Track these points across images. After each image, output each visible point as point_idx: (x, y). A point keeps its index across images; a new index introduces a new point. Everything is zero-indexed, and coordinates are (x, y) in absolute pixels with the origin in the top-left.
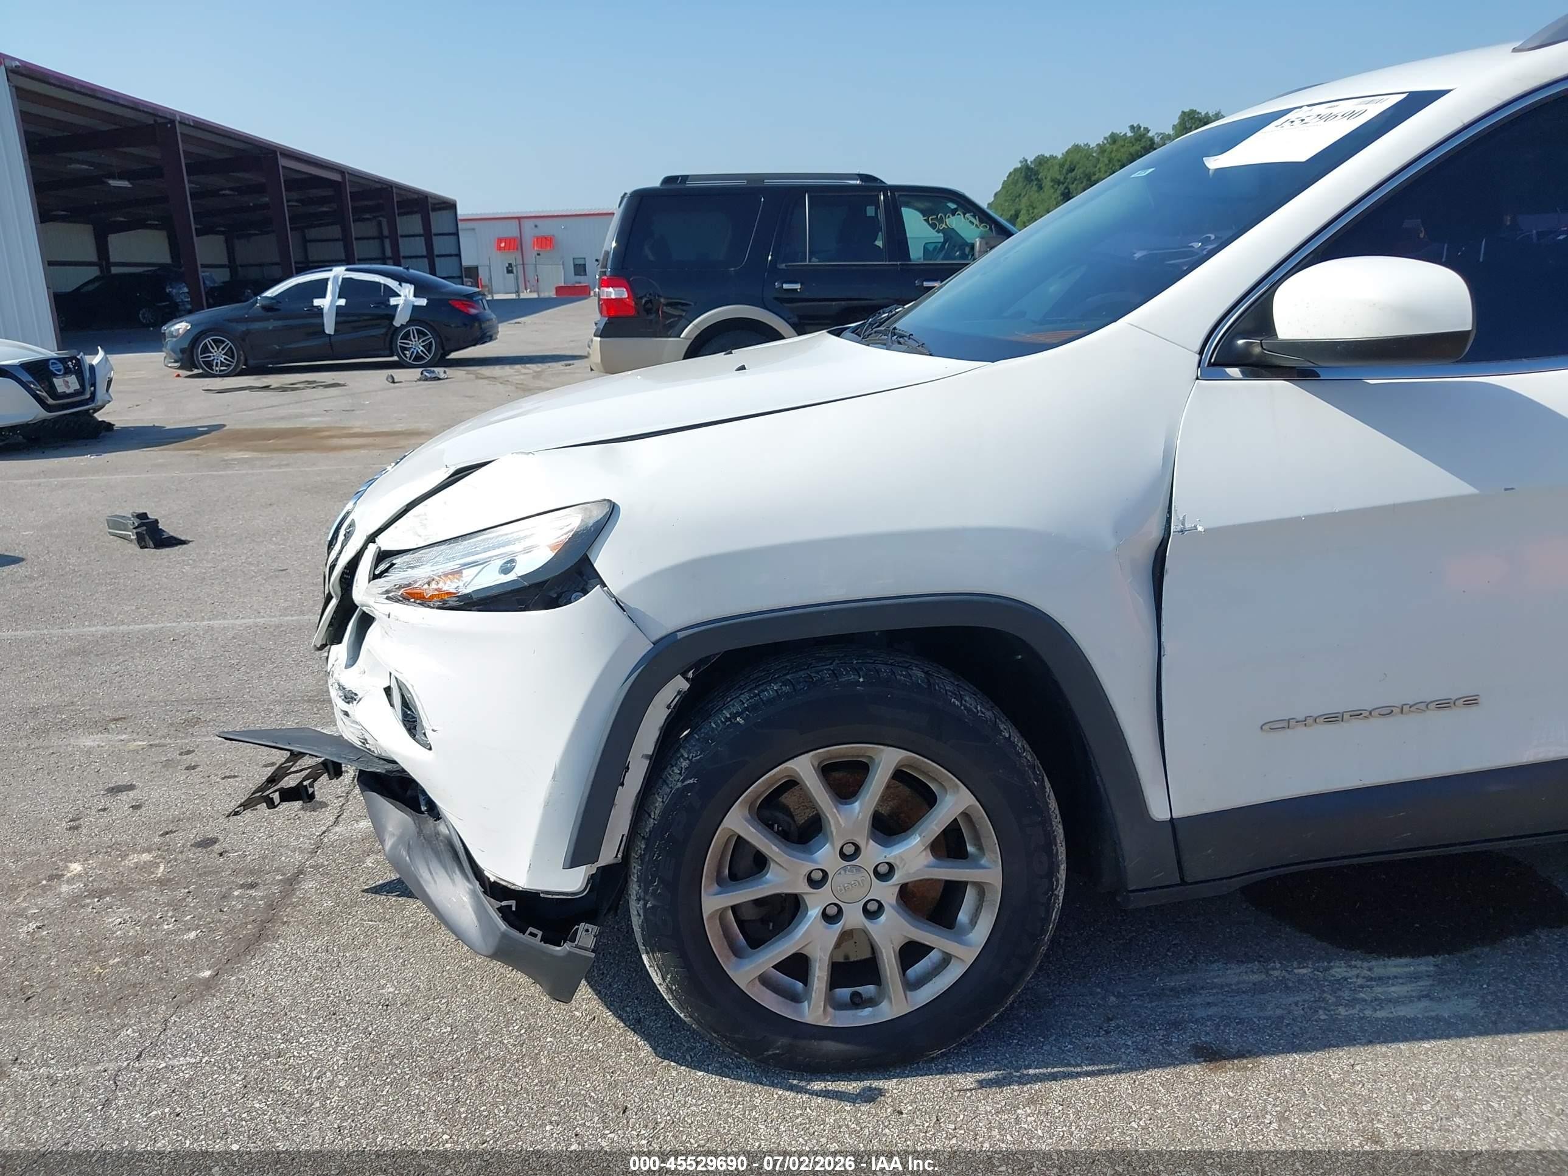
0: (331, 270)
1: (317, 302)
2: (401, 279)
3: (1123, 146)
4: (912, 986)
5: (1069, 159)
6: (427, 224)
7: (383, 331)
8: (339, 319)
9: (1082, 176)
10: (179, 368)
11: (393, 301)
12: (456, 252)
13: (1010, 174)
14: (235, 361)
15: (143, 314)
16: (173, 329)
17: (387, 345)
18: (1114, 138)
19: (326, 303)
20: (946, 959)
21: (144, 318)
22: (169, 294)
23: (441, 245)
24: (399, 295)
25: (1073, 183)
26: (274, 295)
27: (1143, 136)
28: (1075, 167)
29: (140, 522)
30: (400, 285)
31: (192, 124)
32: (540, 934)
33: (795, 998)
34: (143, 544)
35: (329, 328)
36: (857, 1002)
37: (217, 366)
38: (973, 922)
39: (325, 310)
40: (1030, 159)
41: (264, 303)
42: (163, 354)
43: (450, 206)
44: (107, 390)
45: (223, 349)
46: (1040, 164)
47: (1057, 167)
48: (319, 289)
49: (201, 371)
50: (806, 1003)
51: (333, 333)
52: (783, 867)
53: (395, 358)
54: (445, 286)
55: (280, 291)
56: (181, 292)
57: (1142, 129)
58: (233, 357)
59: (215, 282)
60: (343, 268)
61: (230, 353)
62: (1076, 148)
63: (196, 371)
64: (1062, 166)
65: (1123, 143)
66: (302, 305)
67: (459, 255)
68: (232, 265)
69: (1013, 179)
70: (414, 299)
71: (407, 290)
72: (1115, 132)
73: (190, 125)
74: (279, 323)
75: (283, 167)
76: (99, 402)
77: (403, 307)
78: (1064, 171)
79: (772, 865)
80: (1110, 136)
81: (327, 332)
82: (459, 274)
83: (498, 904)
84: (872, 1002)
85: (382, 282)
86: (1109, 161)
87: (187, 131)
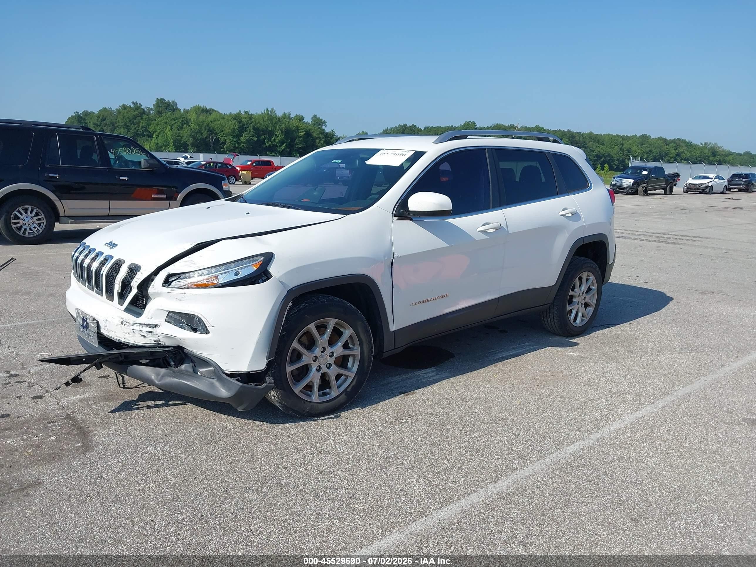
3: (129, 111)
4: (339, 387)
5: (102, 114)
9: (109, 123)
13: (69, 118)
18: (124, 107)
20: (347, 376)
25: (105, 126)
27: (139, 107)
28: (105, 118)
33: (310, 396)
36: (325, 394)
38: (353, 366)
40: (80, 112)
46: (86, 115)
47: (96, 118)
50: (313, 396)
52: (307, 356)
57: (138, 104)
62: (105, 109)
64: (98, 117)
69: (71, 121)
72: (124, 104)
78: (100, 120)
79: (304, 356)
80: (122, 106)
84: (328, 393)
86: (123, 117)
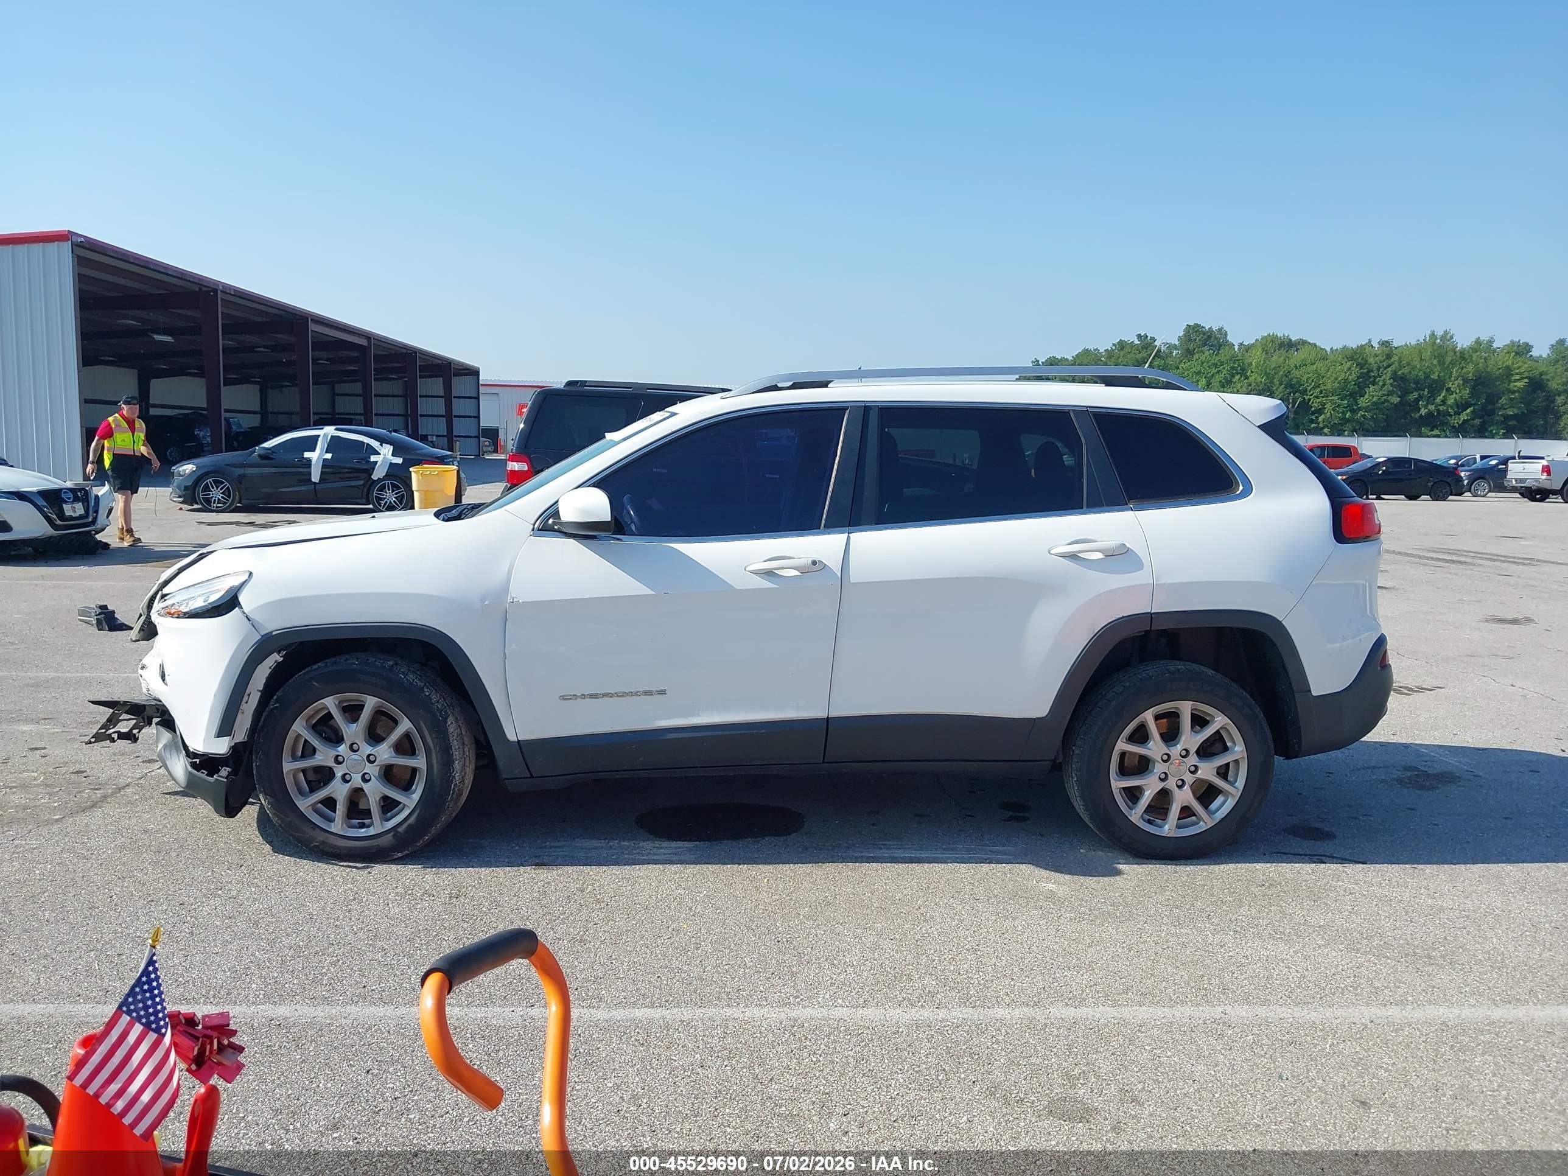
0: (322, 429)
1: (307, 455)
2: (382, 441)
3: (1130, 352)
4: (385, 819)
5: (1078, 361)
6: (448, 387)
7: (362, 482)
8: (324, 470)
10: (182, 502)
11: (373, 458)
12: (475, 414)
14: (230, 500)
15: (172, 452)
16: (181, 469)
17: (365, 494)
18: (1122, 345)
19: (316, 456)
20: (403, 806)
21: (171, 456)
22: (196, 436)
23: (459, 407)
24: (380, 454)
26: (271, 446)
27: (1151, 343)
29: (100, 611)
30: (381, 445)
31: (232, 293)
32: (206, 773)
33: (331, 820)
34: (101, 627)
35: (315, 477)
36: (359, 825)
37: (214, 503)
39: (313, 462)
41: (261, 452)
42: (170, 490)
43: (474, 373)
44: (108, 517)
45: (221, 489)
46: (1051, 363)
48: (310, 443)
49: (200, 506)
50: (334, 823)
51: (317, 481)
53: (371, 506)
54: (421, 448)
55: (276, 443)
56: (204, 434)
57: (1149, 338)
58: (229, 497)
59: (242, 428)
60: (333, 428)
61: (227, 493)
63: (196, 506)
65: (1130, 350)
66: (293, 457)
67: (478, 417)
68: (264, 412)
70: (392, 458)
71: (387, 450)
72: (1123, 339)
73: (230, 294)
74: (273, 470)
75: (312, 331)
76: (99, 525)
77: (382, 464)
80: (1118, 343)
81: (313, 480)
82: (477, 435)
83: (191, 760)
84: (369, 826)
85: (365, 441)
87: (226, 297)
